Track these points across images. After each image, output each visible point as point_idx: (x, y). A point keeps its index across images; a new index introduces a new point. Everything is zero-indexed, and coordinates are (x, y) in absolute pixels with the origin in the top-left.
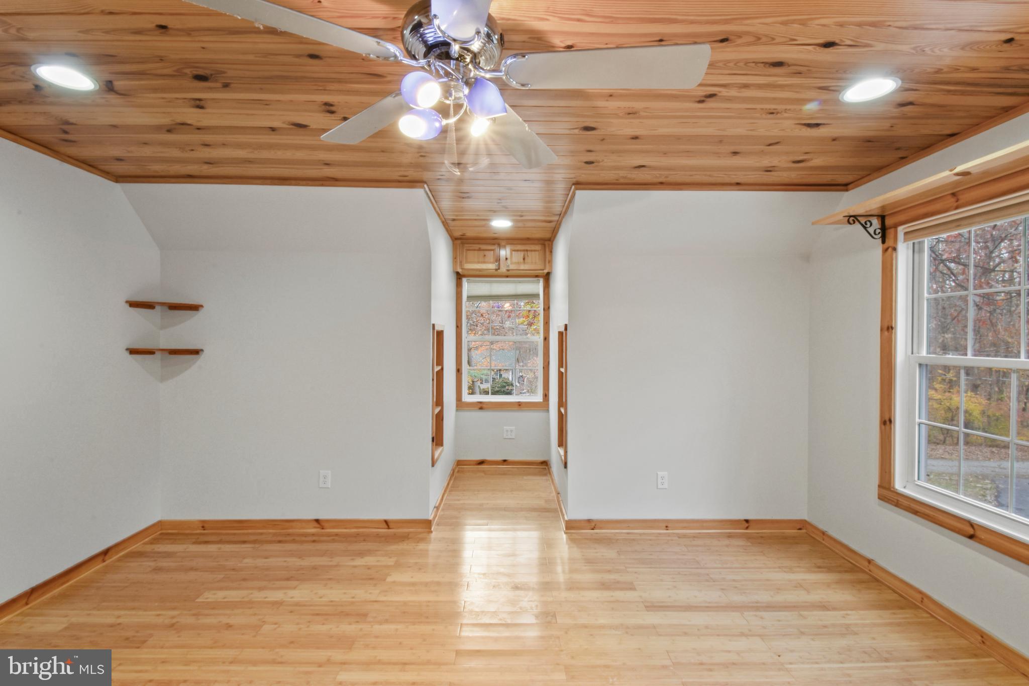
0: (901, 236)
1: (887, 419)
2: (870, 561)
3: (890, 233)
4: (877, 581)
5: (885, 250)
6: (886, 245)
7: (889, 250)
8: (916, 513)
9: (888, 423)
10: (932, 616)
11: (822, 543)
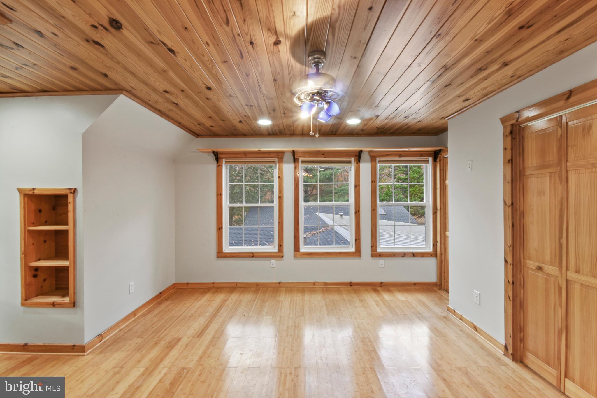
0: (224, 162)
1: (220, 227)
2: (213, 283)
3: (219, 160)
4: (218, 288)
5: (218, 166)
6: (219, 164)
7: (219, 166)
8: (233, 257)
9: (221, 229)
10: (241, 288)
11: (187, 288)
